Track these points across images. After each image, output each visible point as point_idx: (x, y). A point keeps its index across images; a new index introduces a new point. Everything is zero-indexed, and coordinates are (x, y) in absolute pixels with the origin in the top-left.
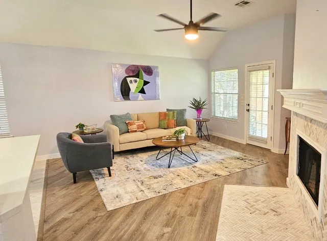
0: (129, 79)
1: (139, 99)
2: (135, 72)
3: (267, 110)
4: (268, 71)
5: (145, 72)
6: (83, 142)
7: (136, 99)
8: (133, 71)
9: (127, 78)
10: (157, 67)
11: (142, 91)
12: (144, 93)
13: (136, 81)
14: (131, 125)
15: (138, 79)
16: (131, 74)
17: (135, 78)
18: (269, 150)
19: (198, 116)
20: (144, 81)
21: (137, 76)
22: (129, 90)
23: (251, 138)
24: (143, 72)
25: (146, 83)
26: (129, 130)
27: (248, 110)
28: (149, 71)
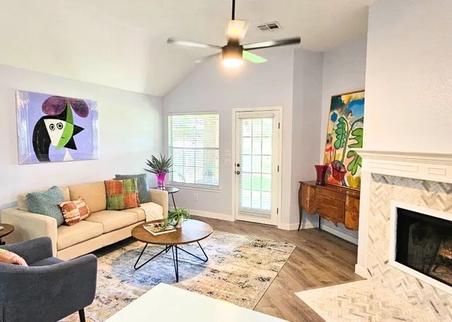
0: (48, 122)
1: (65, 159)
2: (60, 109)
3: (270, 172)
4: (271, 120)
5: (76, 110)
6: (27, 266)
7: (60, 159)
8: (56, 108)
9: (45, 120)
10: (95, 103)
11: (71, 145)
12: (74, 148)
13: (60, 126)
14: (69, 210)
15: (64, 123)
16: (53, 113)
17: (59, 121)
18: (274, 227)
19: (159, 183)
20: (75, 126)
21: (63, 116)
22: (49, 141)
23: (244, 211)
24: (73, 111)
25: (77, 130)
26: (67, 221)
27: (238, 173)
28: (82, 109)
